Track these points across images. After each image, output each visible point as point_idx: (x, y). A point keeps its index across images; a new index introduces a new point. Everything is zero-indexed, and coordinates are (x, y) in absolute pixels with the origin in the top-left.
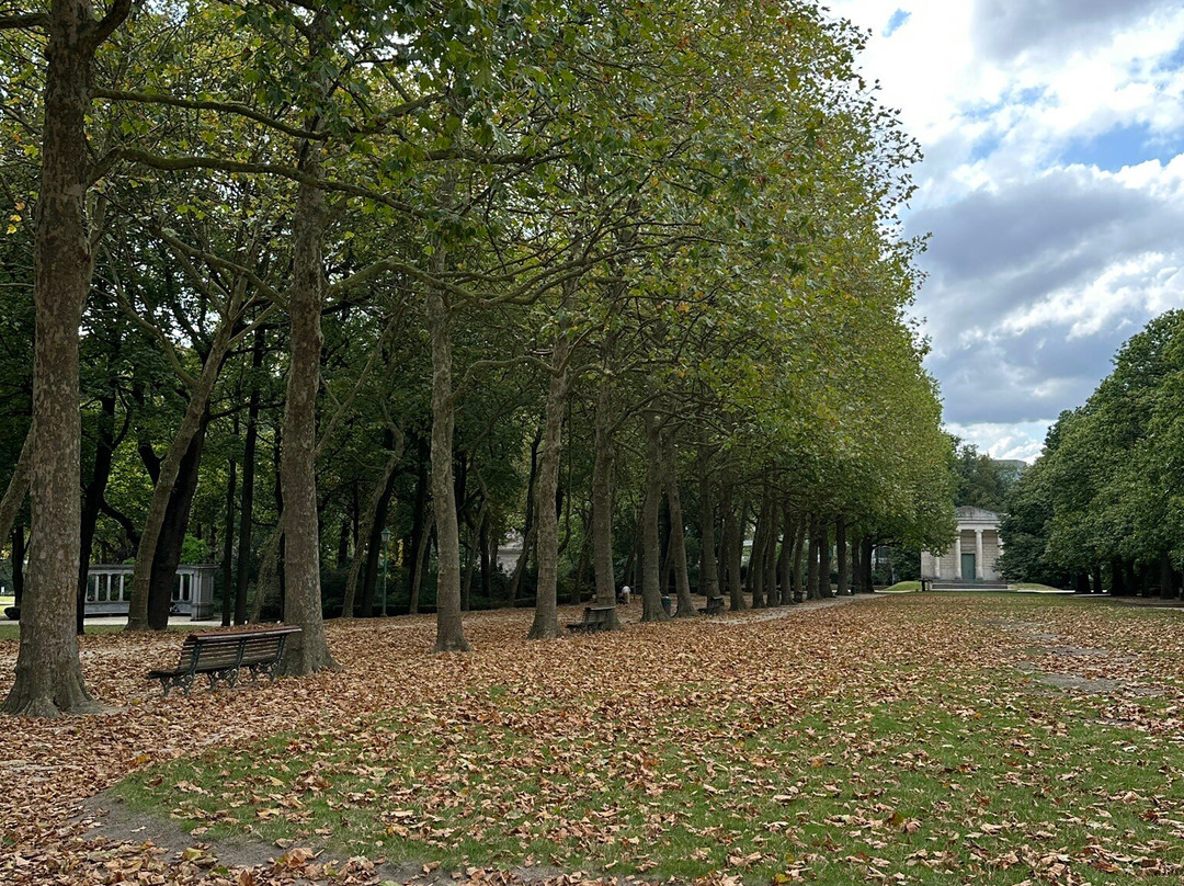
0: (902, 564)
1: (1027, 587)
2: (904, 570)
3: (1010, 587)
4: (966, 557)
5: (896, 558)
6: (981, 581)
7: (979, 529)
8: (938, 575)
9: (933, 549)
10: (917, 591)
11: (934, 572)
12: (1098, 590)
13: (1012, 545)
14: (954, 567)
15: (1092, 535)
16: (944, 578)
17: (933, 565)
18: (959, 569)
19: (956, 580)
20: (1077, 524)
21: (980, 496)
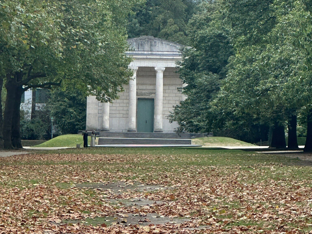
0: (64, 112)
1: (215, 142)
2: (66, 120)
3: (195, 142)
4: (142, 103)
5: (57, 104)
6: (160, 134)
7: (160, 66)
8: (107, 125)
9: (99, 93)
10: (78, 147)
11: (102, 122)
12: (293, 145)
13: (195, 87)
14: (127, 116)
15: (266, 75)
16: (115, 129)
17: (102, 113)
18: (134, 119)
19: (129, 133)
20: (251, 61)
21: (165, 22)
